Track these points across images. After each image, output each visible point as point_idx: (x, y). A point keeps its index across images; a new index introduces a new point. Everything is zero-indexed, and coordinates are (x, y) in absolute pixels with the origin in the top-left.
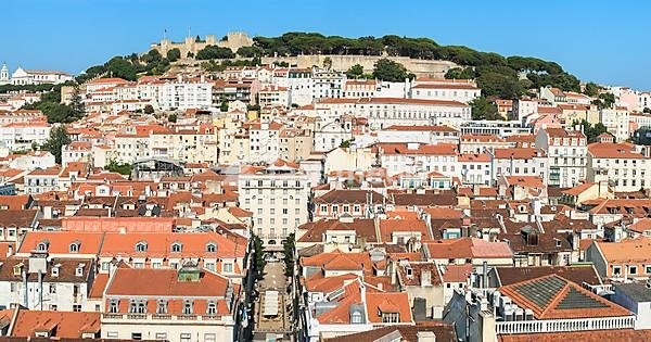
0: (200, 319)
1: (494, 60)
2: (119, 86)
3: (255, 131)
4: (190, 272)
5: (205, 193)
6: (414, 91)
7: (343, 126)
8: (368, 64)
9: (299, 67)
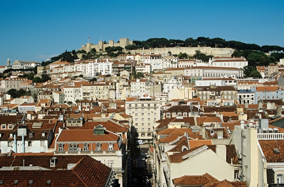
0: (104, 153)
2: (66, 65)
3: (134, 83)
4: (99, 130)
5: (108, 108)
6: (214, 63)
7: (177, 80)
9: (156, 54)
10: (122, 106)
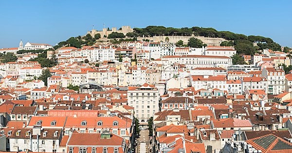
1: (242, 37)
2: (73, 50)
3: (135, 71)
4: (106, 135)
5: (112, 99)
6: (206, 52)
7: (174, 68)
8: (185, 40)
9: (154, 42)
10: (125, 95)
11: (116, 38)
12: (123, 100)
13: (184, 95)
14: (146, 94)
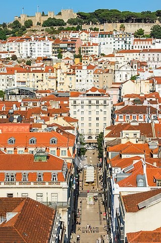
0: (47, 184)
3: (79, 71)
4: (41, 156)
5: (49, 108)
7: (132, 67)
8: (147, 28)
9: (105, 31)
10: (66, 102)
11: (54, 26)
12: (63, 109)
13: (145, 103)
14: (94, 102)
